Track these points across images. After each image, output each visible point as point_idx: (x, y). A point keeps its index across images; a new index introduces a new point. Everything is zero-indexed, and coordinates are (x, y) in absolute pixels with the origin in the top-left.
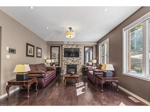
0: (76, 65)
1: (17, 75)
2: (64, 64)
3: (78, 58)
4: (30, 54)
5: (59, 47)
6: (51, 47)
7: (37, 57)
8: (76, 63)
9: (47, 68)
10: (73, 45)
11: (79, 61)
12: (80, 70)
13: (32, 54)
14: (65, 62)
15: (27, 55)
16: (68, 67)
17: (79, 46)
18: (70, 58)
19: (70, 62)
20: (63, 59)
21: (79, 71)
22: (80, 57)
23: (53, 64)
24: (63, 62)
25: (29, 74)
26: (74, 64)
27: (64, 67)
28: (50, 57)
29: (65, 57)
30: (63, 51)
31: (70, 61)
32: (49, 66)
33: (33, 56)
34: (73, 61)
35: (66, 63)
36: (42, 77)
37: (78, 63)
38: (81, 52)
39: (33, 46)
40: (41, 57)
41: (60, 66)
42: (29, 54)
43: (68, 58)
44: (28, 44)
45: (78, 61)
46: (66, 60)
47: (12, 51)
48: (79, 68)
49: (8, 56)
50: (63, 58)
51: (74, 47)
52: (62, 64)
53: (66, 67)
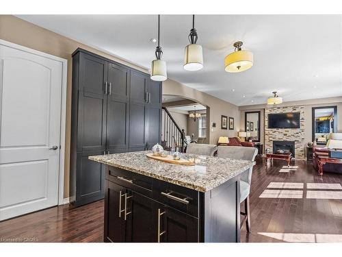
0: (293, 143)
2: (268, 140)
3: (298, 130)
5: (259, 112)
6: (246, 113)
7: (230, 129)
8: (292, 139)
10: (286, 107)
11: (300, 134)
12: (302, 151)
13: (225, 126)
14: (271, 136)
15: (222, 128)
16: (277, 145)
17: (300, 107)
18: (280, 130)
19: (281, 137)
20: (267, 132)
21: (301, 155)
22: (301, 127)
23: (250, 138)
24: (266, 136)
26: (288, 140)
27: (269, 145)
28: (244, 129)
29: (269, 128)
30: (266, 119)
31: (280, 134)
32: (243, 141)
33: (226, 129)
34: (285, 135)
35: (271, 139)
37: (296, 139)
38: (303, 119)
39: (226, 117)
40: (233, 129)
41: (261, 143)
42: (223, 126)
43: (275, 130)
44: (222, 116)
45: (297, 135)
46: (271, 132)
47: (214, 125)
48: (299, 149)
49: (213, 130)
50: (266, 129)
51: (289, 110)
52: (265, 140)
53: (272, 145)
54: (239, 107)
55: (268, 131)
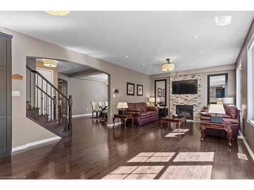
0: (192, 107)
1: (119, 111)
2: (172, 105)
3: (196, 96)
4: (131, 93)
5: (166, 80)
6: (156, 81)
7: (138, 95)
8: (191, 103)
9: (148, 108)
10: (186, 75)
11: (197, 99)
12: (199, 114)
13: (132, 93)
14: (174, 101)
15: (128, 94)
17: (197, 75)
18: (182, 95)
19: (182, 102)
20: (171, 98)
21: (198, 117)
22: (199, 93)
24: (171, 101)
25: (128, 111)
26: (188, 104)
27: (172, 109)
28: (154, 95)
29: (173, 94)
30: (171, 86)
31: (182, 99)
33: (133, 95)
34: (186, 100)
35: (174, 103)
36: (137, 115)
37: (195, 104)
38: (200, 85)
39: (133, 84)
40: (142, 95)
41: (167, 107)
42: (129, 93)
43: (178, 95)
44: (128, 83)
45: (195, 100)
46: (174, 98)
47: (116, 91)
48: (196, 112)
49: (114, 96)
50: (171, 95)
51: (189, 78)
52: (170, 104)
53: (175, 109)
54: (150, 76)
55: (173, 96)
